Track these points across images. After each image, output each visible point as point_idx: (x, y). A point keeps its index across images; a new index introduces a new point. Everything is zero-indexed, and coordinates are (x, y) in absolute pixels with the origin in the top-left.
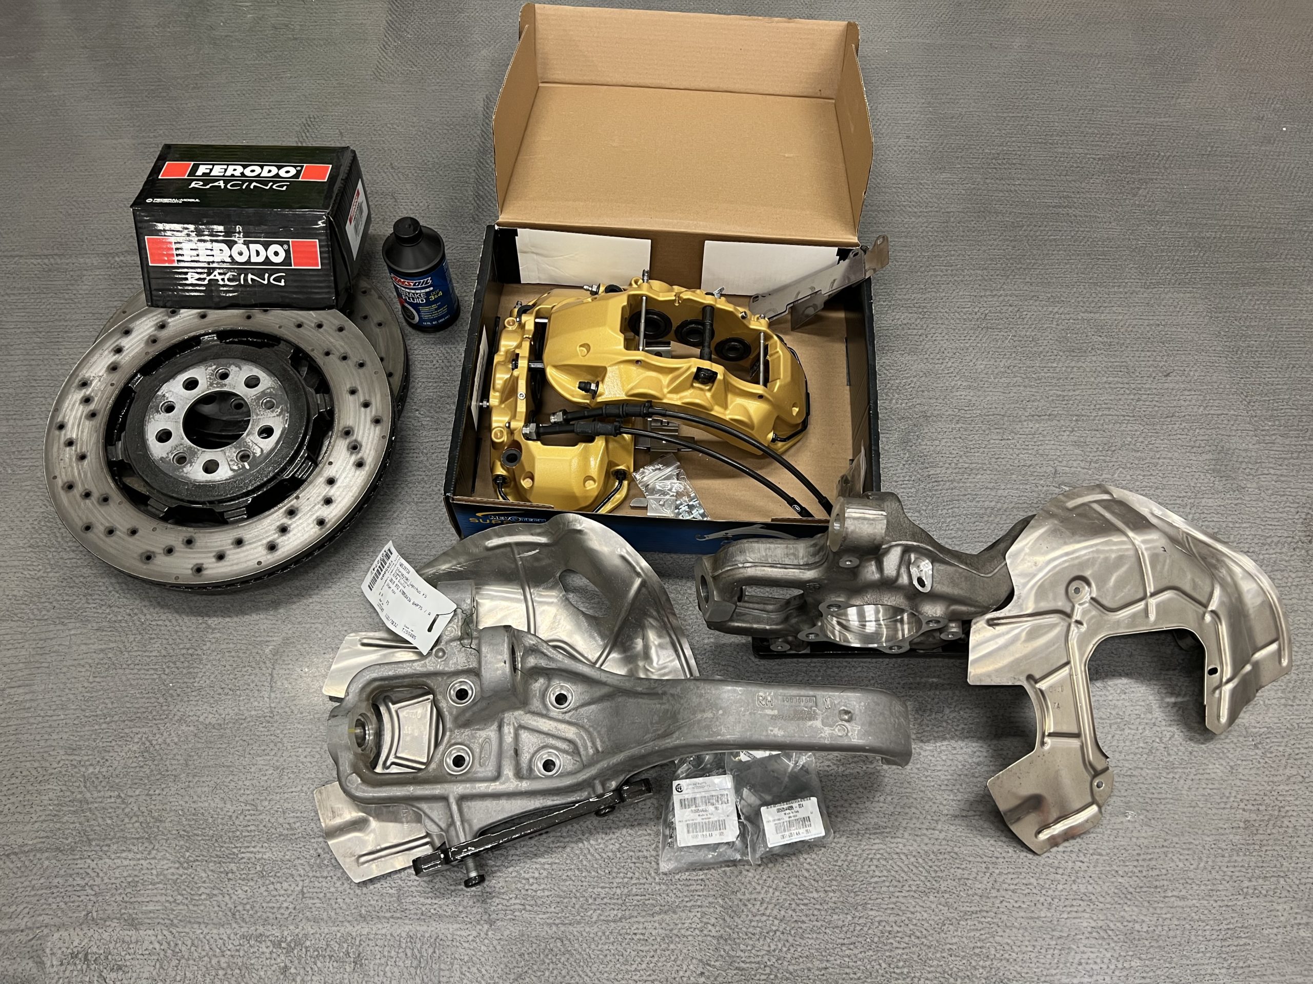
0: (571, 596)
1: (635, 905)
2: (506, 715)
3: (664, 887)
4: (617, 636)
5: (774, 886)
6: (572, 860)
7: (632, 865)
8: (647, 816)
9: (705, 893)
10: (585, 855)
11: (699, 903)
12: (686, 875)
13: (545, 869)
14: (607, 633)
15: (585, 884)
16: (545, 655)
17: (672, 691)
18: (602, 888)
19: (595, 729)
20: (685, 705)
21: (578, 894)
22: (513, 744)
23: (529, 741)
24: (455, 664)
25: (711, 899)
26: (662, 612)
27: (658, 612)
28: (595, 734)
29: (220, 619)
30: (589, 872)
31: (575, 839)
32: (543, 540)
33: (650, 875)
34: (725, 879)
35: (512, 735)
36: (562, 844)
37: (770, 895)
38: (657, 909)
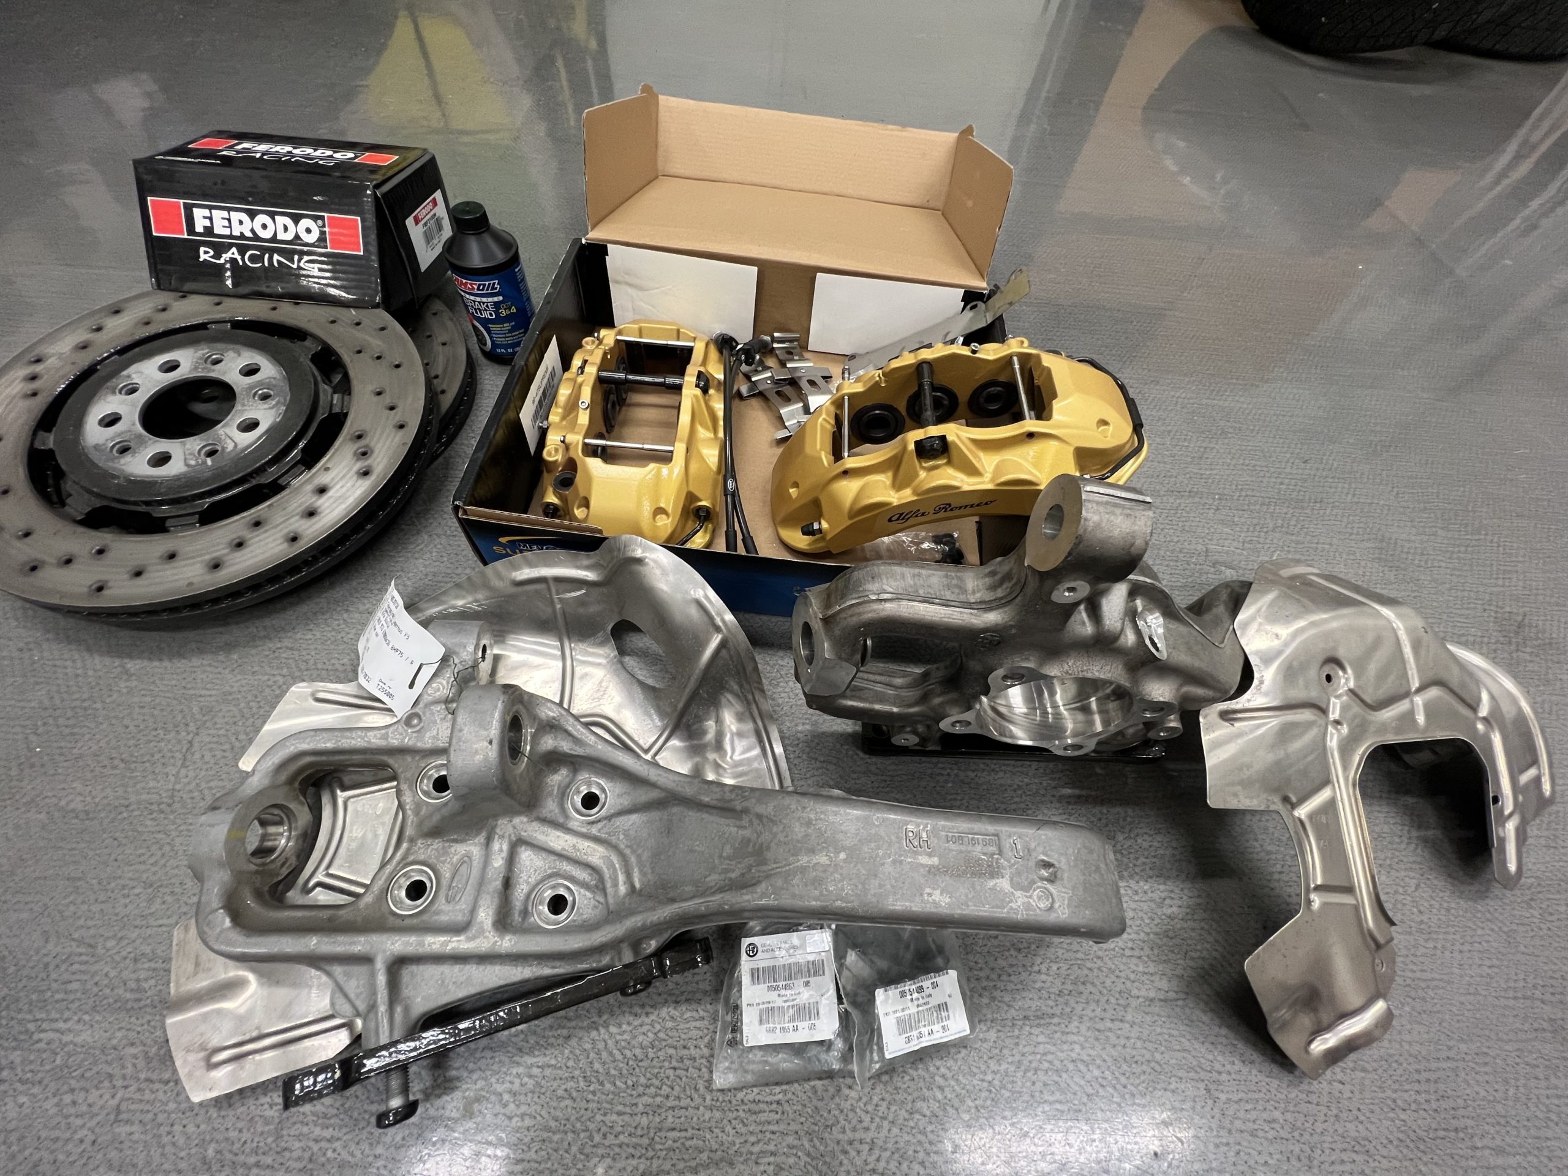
0: (627, 659)
1: (669, 1149)
2: (500, 822)
3: (718, 1115)
4: (682, 715)
5: (891, 1117)
6: (577, 1060)
7: (671, 1072)
8: (702, 986)
9: (782, 1127)
10: (598, 1053)
11: (772, 1148)
12: (753, 1094)
13: (530, 1076)
14: (668, 710)
15: (592, 1105)
16: (569, 734)
17: (760, 809)
18: (620, 1114)
19: (634, 851)
20: (781, 836)
21: (578, 1125)
22: (503, 869)
23: (530, 863)
24: (434, 738)
25: (790, 1140)
26: (746, 686)
27: (741, 686)
28: (633, 859)
29: (146, 663)
30: (602, 1084)
31: (585, 1024)
32: (590, 576)
33: (696, 1090)
34: (815, 1102)
35: (504, 854)
36: (565, 1032)
37: (885, 1132)
38: (704, 1156)
